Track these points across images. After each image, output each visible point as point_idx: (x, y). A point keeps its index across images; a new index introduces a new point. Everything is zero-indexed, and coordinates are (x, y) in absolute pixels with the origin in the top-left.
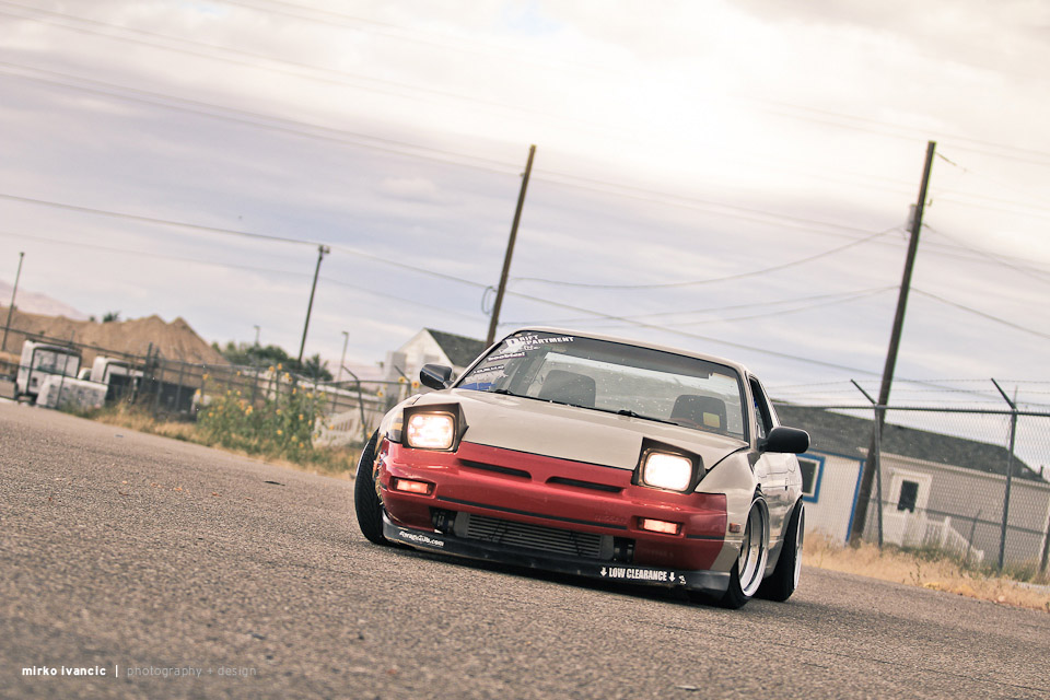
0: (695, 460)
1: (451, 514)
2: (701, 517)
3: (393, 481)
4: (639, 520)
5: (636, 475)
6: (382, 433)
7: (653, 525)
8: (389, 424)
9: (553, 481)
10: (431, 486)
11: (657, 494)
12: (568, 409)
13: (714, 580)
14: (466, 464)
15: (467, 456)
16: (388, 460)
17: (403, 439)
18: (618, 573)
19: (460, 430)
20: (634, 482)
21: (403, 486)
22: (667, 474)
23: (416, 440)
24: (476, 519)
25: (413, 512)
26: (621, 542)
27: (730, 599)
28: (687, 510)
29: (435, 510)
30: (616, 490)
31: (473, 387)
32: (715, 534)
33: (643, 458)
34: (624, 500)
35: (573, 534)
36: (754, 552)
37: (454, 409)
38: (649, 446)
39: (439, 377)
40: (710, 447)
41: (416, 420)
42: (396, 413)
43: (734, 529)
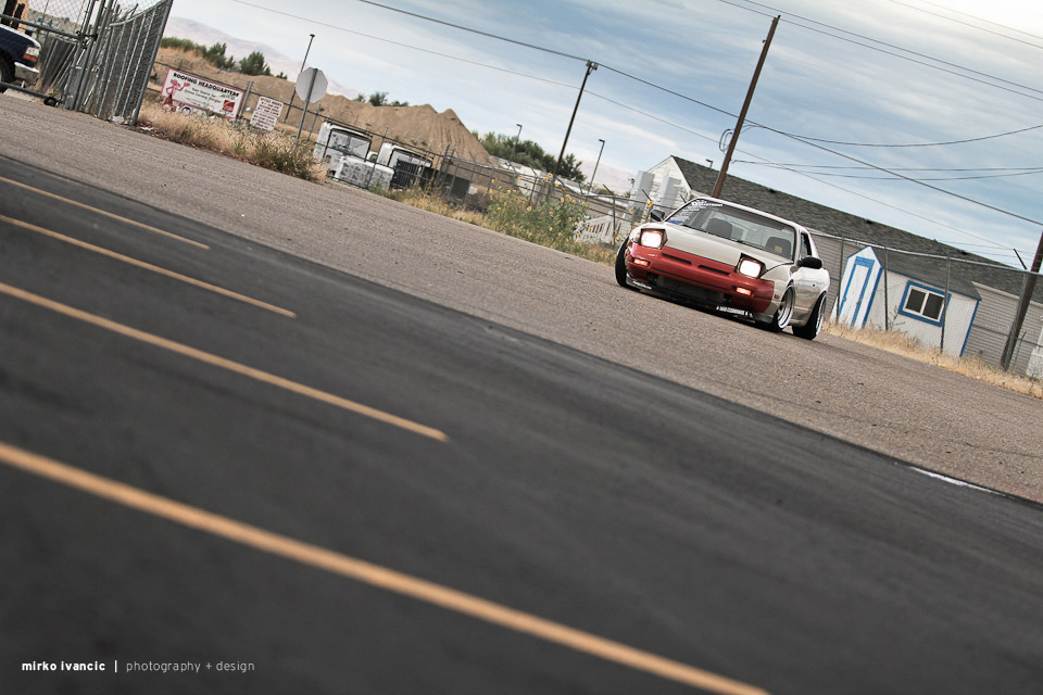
0: (762, 265)
1: (656, 276)
2: (762, 290)
3: (633, 259)
4: (735, 288)
5: (736, 269)
6: (631, 238)
7: (741, 291)
8: (634, 234)
9: (700, 267)
10: (649, 263)
11: (744, 278)
12: (715, 237)
13: (766, 317)
14: (665, 255)
15: (666, 252)
16: (631, 250)
17: (639, 242)
18: (723, 309)
19: (664, 241)
20: (735, 271)
21: (637, 261)
22: (750, 270)
23: (644, 243)
24: (667, 279)
25: (640, 273)
26: (727, 296)
27: (773, 327)
28: (756, 286)
29: (649, 273)
30: (727, 274)
31: (674, 222)
32: (768, 298)
33: (741, 262)
34: (730, 278)
35: (707, 291)
36: (787, 310)
37: (662, 231)
38: (744, 257)
39: (659, 216)
40: (771, 260)
41: (646, 234)
42: (638, 230)
43: (777, 297)
